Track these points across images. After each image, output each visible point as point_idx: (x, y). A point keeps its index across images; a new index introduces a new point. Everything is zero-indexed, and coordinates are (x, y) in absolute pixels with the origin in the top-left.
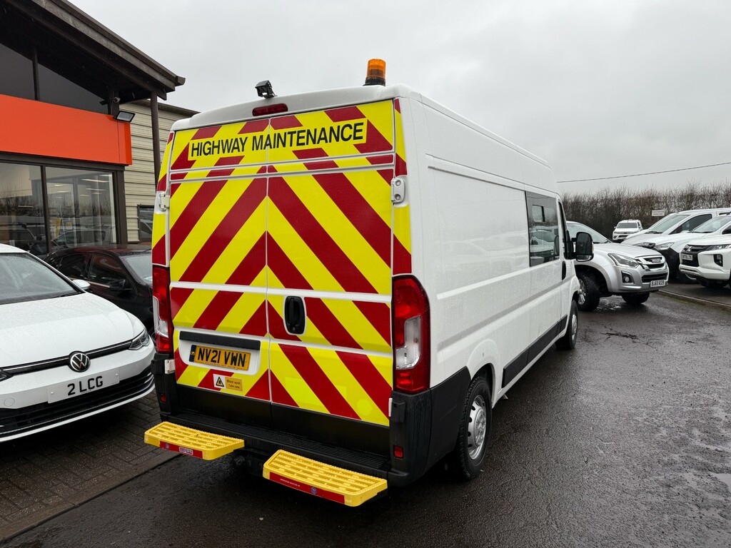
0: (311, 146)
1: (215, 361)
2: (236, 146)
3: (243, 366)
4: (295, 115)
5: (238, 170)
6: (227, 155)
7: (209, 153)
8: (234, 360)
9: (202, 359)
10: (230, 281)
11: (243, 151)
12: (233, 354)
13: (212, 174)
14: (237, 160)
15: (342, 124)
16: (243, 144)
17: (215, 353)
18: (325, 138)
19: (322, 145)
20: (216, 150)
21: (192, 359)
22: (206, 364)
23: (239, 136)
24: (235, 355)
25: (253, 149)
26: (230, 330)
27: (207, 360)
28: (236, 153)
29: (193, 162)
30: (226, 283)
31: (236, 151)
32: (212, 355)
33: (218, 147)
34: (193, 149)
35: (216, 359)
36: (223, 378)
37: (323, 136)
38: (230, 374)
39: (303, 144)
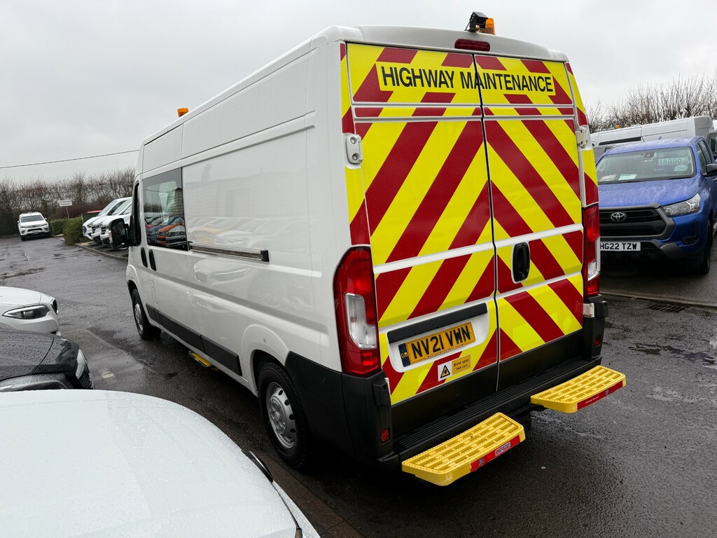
0: (517, 92)
1: (439, 349)
2: (443, 80)
3: (469, 338)
4: (498, 57)
5: (450, 110)
6: (433, 89)
7: (410, 83)
8: (458, 336)
9: (421, 355)
10: (454, 245)
11: (452, 87)
12: (454, 331)
13: (418, 112)
14: (448, 98)
15: (537, 75)
16: (451, 79)
17: (434, 341)
18: (527, 86)
19: (525, 92)
20: (418, 81)
21: (406, 362)
22: (429, 358)
23: (444, 69)
24: (457, 331)
25: (463, 87)
26: (455, 303)
27: (428, 353)
28: (444, 89)
29: (389, 93)
30: (449, 249)
31: (444, 86)
32: (431, 344)
33: (420, 77)
34: (385, 76)
35: (439, 346)
36: (449, 364)
37: (525, 84)
38: (457, 355)
39: (511, 89)
